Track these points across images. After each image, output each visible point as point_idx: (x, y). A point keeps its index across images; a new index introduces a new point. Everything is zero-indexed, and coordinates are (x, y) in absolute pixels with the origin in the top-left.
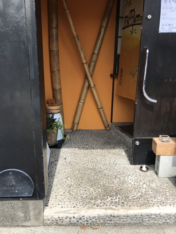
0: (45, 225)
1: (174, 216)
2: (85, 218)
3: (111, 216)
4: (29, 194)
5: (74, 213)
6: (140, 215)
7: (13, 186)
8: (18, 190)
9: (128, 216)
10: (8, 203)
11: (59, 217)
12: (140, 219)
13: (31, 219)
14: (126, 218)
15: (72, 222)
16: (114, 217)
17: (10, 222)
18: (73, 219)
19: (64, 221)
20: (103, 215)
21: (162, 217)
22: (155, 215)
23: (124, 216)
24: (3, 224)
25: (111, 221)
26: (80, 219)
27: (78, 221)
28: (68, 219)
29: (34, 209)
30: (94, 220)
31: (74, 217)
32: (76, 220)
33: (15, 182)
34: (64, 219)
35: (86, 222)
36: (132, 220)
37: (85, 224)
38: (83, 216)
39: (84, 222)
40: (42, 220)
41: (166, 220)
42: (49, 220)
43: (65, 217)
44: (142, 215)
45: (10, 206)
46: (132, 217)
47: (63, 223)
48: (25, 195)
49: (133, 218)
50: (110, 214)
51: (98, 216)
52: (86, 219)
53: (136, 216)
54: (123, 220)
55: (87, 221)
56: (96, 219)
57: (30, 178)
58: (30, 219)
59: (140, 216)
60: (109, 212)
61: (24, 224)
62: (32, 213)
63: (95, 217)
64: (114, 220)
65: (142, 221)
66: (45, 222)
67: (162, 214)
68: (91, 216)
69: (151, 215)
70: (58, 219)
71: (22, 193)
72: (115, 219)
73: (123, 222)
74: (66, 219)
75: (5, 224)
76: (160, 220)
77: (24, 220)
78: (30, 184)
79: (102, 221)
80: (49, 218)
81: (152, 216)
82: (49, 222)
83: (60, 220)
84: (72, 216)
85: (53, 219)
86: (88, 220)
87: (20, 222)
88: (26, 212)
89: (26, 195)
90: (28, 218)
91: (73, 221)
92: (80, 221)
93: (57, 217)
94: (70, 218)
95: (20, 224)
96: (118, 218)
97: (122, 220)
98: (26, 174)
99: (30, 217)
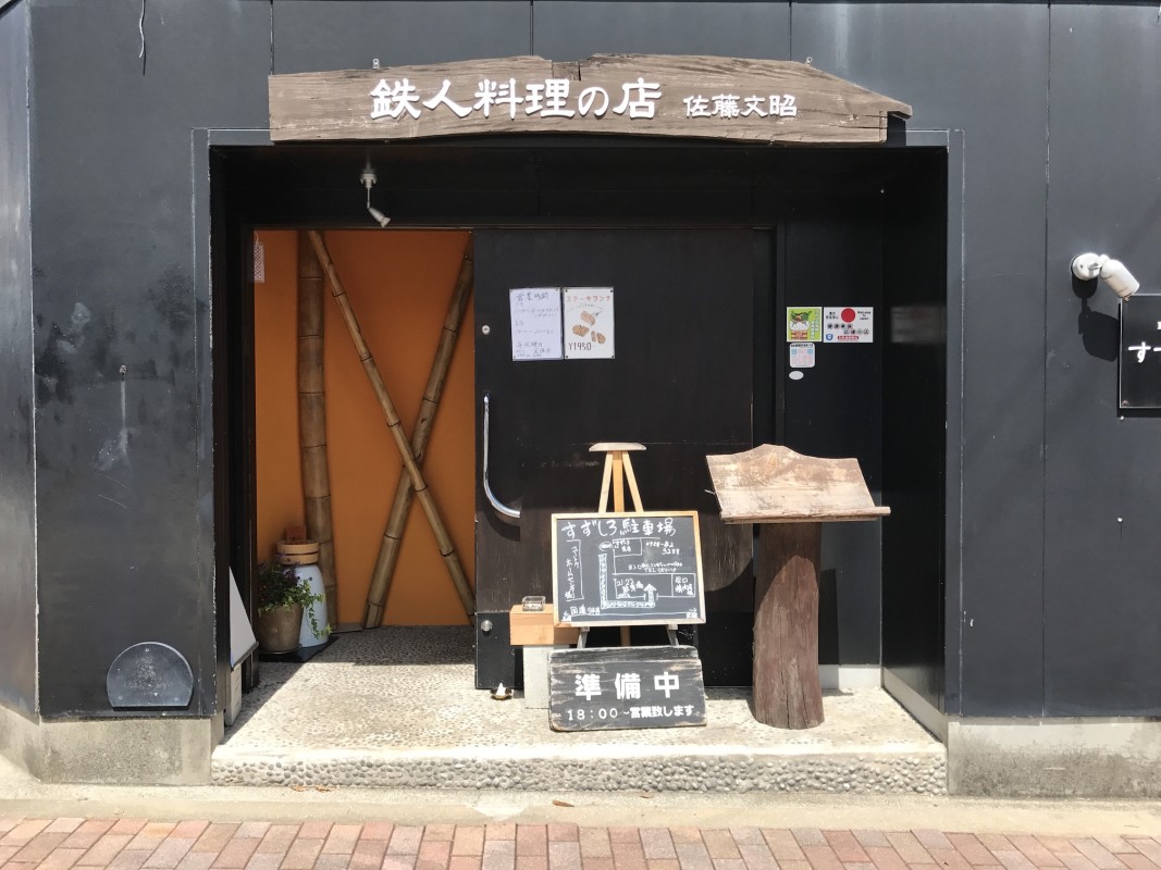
0: (212, 784)
1: (508, 766)
2: (303, 766)
3: (363, 763)
4: (181, 699)
5: (280, 757)
6: (429, 761)
7: (149, 681)
8: (160, 690)
9: (401, 766)
10: (137, 725)
11: (245, 765)
12: (429, 773)
13: (184, 766)
14: (398, 771)
15: (274, 778)
16: (370, 766)
17: (137, 774)
18: (278, 771)
19: (256, 775)
20: (344, 761)
21: (481, 770)
22: (463, 762)
23: (392, 765)
24: (119, 781)
25: (362, 776)
26: (293, 770)
27: (287, 776)
28: (266, 770)
29: (191, 741)
30: (324, 773)
31: (279, 766)
32: (283, 772)
33: (154, 670)
34: (256, 768)
35: (307, 779)
36: (412, 776)
37: (305, 785)
38: (300, 763)
39: (302, 777)
40: (207, 770)
41: (492, 778)
42: (223, 770)
43: (258, 763)
44: (433, 764)
45: (139, 732)
46: (410, 768)
47: (254, 781)
48: (174, 701)
49: (414, 769)
50: (360, 759)
51: (334, 763)
52: (306, 770)
53: (419, 764)
54: (391, 774)
55: (310, 776)
56: (328, 772)
57: (187, 663)
58: (180, 768)
59: (429, 765)
60: (359, 755)
61: (166, 781)
62: (185, 752)
63: (326, 766)
64: (371, 775)
65: (437, 779)
66: (215, 775)
67: (479, 761)
68: (317, 763)
69: (455, 762)
70: (243, 769)
71: (167, 698)
72: (371, 771)
73: (391, 781)
74: (261, 768)
75: (124, 780)
76: (478, 777)
77: (168, 770)
78: (185, 676)
79: (342, 776)
80: (224, 765)
81: (458, 766)
82: (221, 775)
83: (247, 770)
84: (273, 761)
85: (231, 769)
86: (311, 772)
87: (158, 774)
88: (173, 747)
89: (176, 702)
90: (177, 764)
91: (278, 775)
92: (292, 776)
93: (240, 764)
94: (271, 768)
95: (159, 781)
96: (379, 770)
97: (388, 773)
98: (178, 654)
99: (180, 761)
